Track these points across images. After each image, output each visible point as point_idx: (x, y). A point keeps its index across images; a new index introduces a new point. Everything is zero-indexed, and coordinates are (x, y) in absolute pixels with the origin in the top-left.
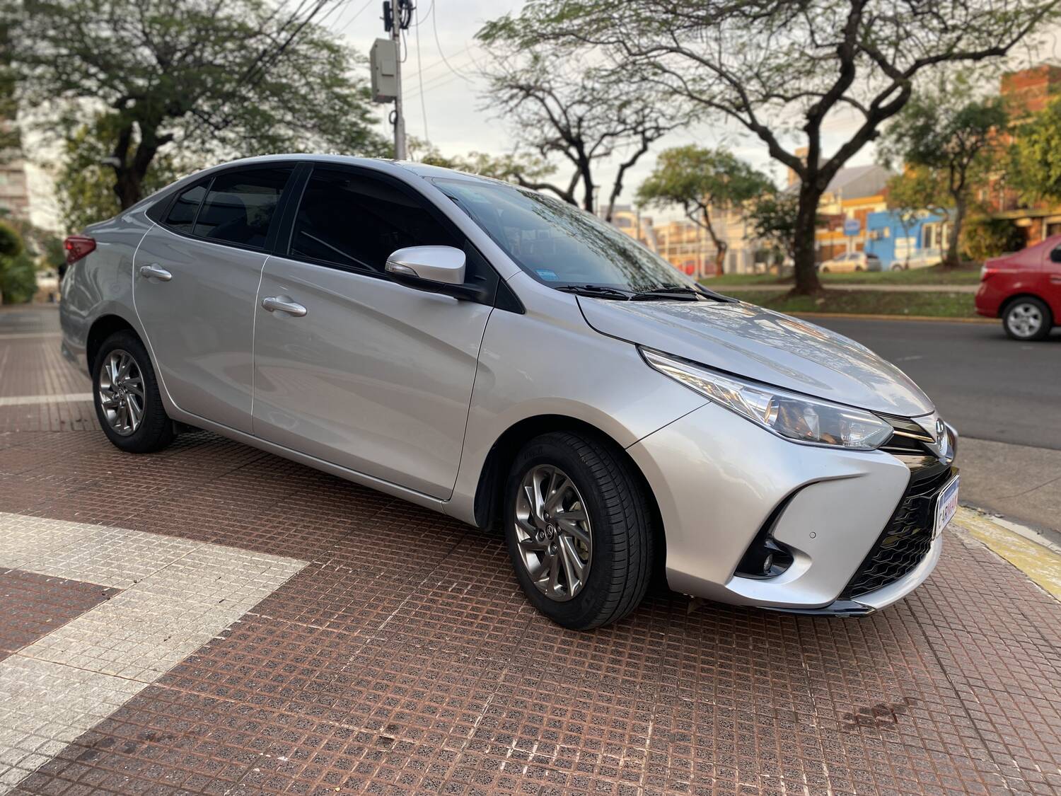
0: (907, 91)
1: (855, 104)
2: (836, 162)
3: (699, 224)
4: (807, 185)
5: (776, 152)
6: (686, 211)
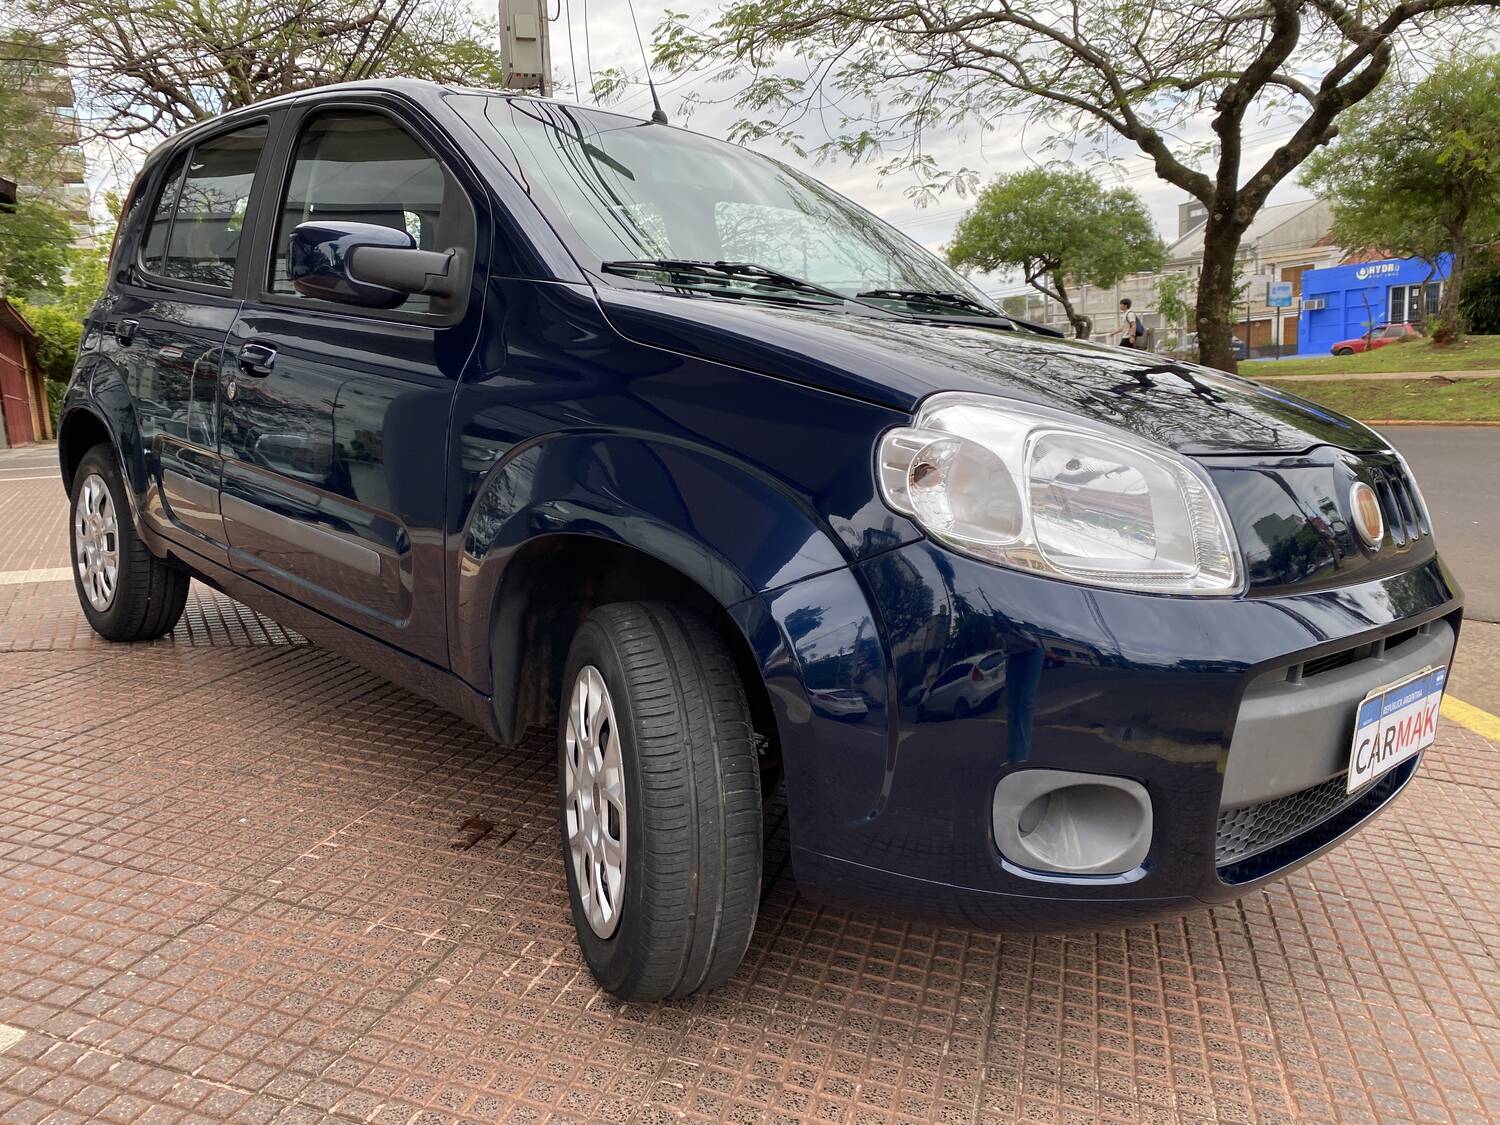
0: (1383, 60)
1: (1296, 88)
2: (1266, 178)
3: (1049, 294)
4: (1218, 217)
5: (1169, 169)
6: (1027, 273)
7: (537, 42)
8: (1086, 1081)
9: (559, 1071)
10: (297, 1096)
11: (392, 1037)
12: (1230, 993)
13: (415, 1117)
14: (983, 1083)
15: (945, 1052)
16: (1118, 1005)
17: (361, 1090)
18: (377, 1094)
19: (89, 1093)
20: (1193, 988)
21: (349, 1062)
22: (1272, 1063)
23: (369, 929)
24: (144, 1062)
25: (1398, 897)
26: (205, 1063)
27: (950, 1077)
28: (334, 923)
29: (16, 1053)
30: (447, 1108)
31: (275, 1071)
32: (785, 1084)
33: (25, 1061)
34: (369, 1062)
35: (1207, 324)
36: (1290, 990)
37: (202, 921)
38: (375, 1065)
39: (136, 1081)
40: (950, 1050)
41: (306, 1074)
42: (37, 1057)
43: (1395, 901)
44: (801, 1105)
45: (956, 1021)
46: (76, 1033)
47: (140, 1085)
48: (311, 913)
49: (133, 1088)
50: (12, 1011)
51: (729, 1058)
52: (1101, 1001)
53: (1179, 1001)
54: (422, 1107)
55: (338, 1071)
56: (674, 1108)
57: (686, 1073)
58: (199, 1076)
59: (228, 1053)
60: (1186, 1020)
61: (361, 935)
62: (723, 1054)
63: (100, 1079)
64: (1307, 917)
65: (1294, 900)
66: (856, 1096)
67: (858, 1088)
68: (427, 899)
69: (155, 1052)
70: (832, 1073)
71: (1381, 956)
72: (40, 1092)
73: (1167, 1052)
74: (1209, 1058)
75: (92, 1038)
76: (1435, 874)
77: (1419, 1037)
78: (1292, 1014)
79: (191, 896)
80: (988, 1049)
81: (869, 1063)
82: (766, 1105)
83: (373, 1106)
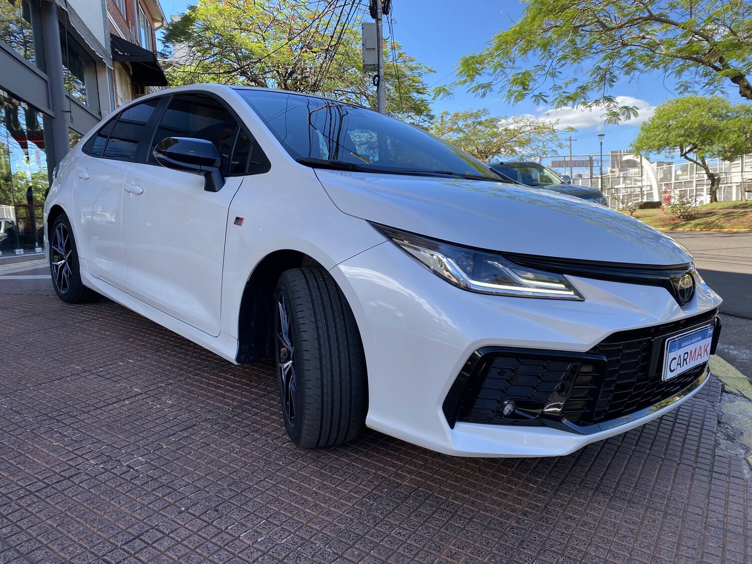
3: (695, 163)
6: (682, 150)
7: (375, 50)
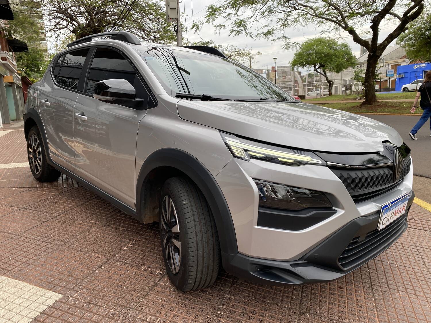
0: (422, 7)
1: (395, 16)
2: (386, 42)
3: (321, 74)
4: (371, 54)
5: (357, 39)
6: (315, 68)
7: (176, 9)
8: (325, 315)
9: (193, 309)
10: (129, 314)
11: (151, 299)
12: (364, 292)
13: (158, 320)
14: (299, 315)
15: (289, 306)
16: (334, 295)
17: (144, 312)
18: (148, 314)
19: (80, 311)
20: (354, 290)
21: (141, 305)
22: (374, 311)
23: (143, 270)
24: (92, 303)
25: (411, 265)
26: (106, 304)
27: (291, 313)
28: (134, 268)
29: (61, 301)
30: (166, 318)
31: (124, 307)
32: (249, 314)
33: (64, 303)
34: (146, 305)
35: (367, 85)
36: (380, 291)
37: (101, 266)
38: (147, 306)
39: (91, 309)
40: (290, 306)
41: (131, 308)
42: (66, 302)
43: (410, 266)
44: (253, 320)
45: (292, 298)
46: (75, 296)
47: (92, 310)
48: (128, 265)
49: (90, 311)
50: (58, 290)
51: (235, 307)
52: (330, 293)
53: (350, 294)
54: (160, 317)
55: (138, 307)
56: (221, 319)
57: (224, 310)
58: (105, 308)
59: (112, 302)
60: (352, 299)
61: (141, 271)
62: (233, 305)
63: (82, 308)
64: (386, 270)
65: (383, 266)
66: (266, 317)
67: (267, 315)
68: (157, 262)
69: (94, 301)
70: (260, 311)
71: (405, 283)
72: (68, 311)
73: (347, 308)
74: (357, 310)
75: (78, 297)
76: (422, 259)
77: (413, 305)
78: (380, 298)
79: (98, 260)
80: (300, 306)
81: (270, 309)
82: (244, 319)
83: (148, 317)
